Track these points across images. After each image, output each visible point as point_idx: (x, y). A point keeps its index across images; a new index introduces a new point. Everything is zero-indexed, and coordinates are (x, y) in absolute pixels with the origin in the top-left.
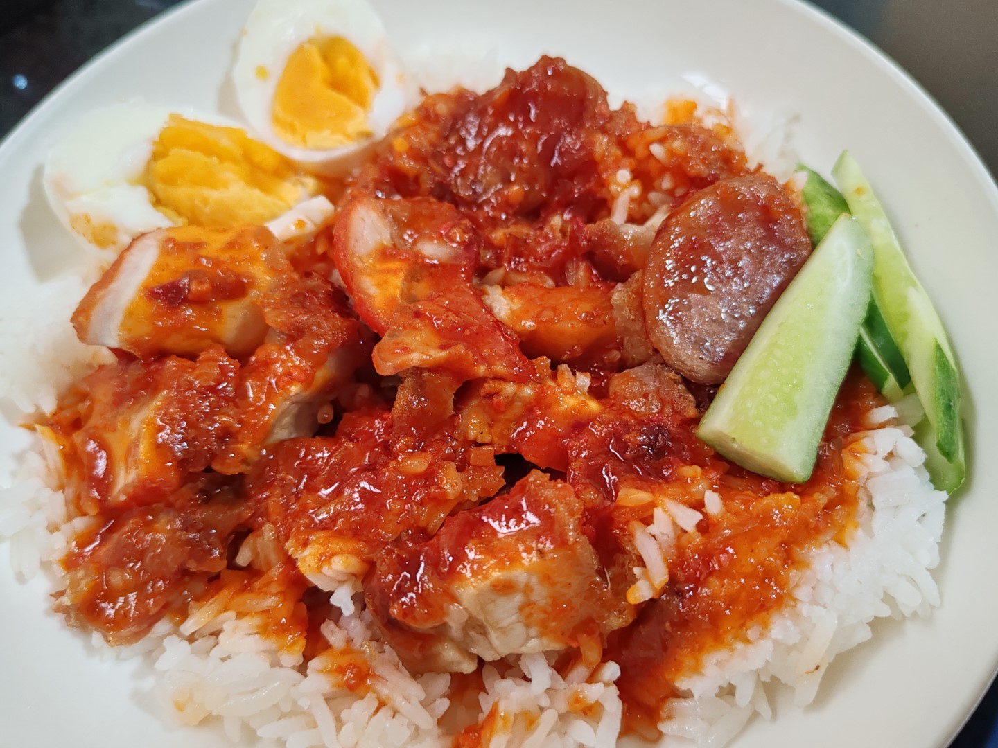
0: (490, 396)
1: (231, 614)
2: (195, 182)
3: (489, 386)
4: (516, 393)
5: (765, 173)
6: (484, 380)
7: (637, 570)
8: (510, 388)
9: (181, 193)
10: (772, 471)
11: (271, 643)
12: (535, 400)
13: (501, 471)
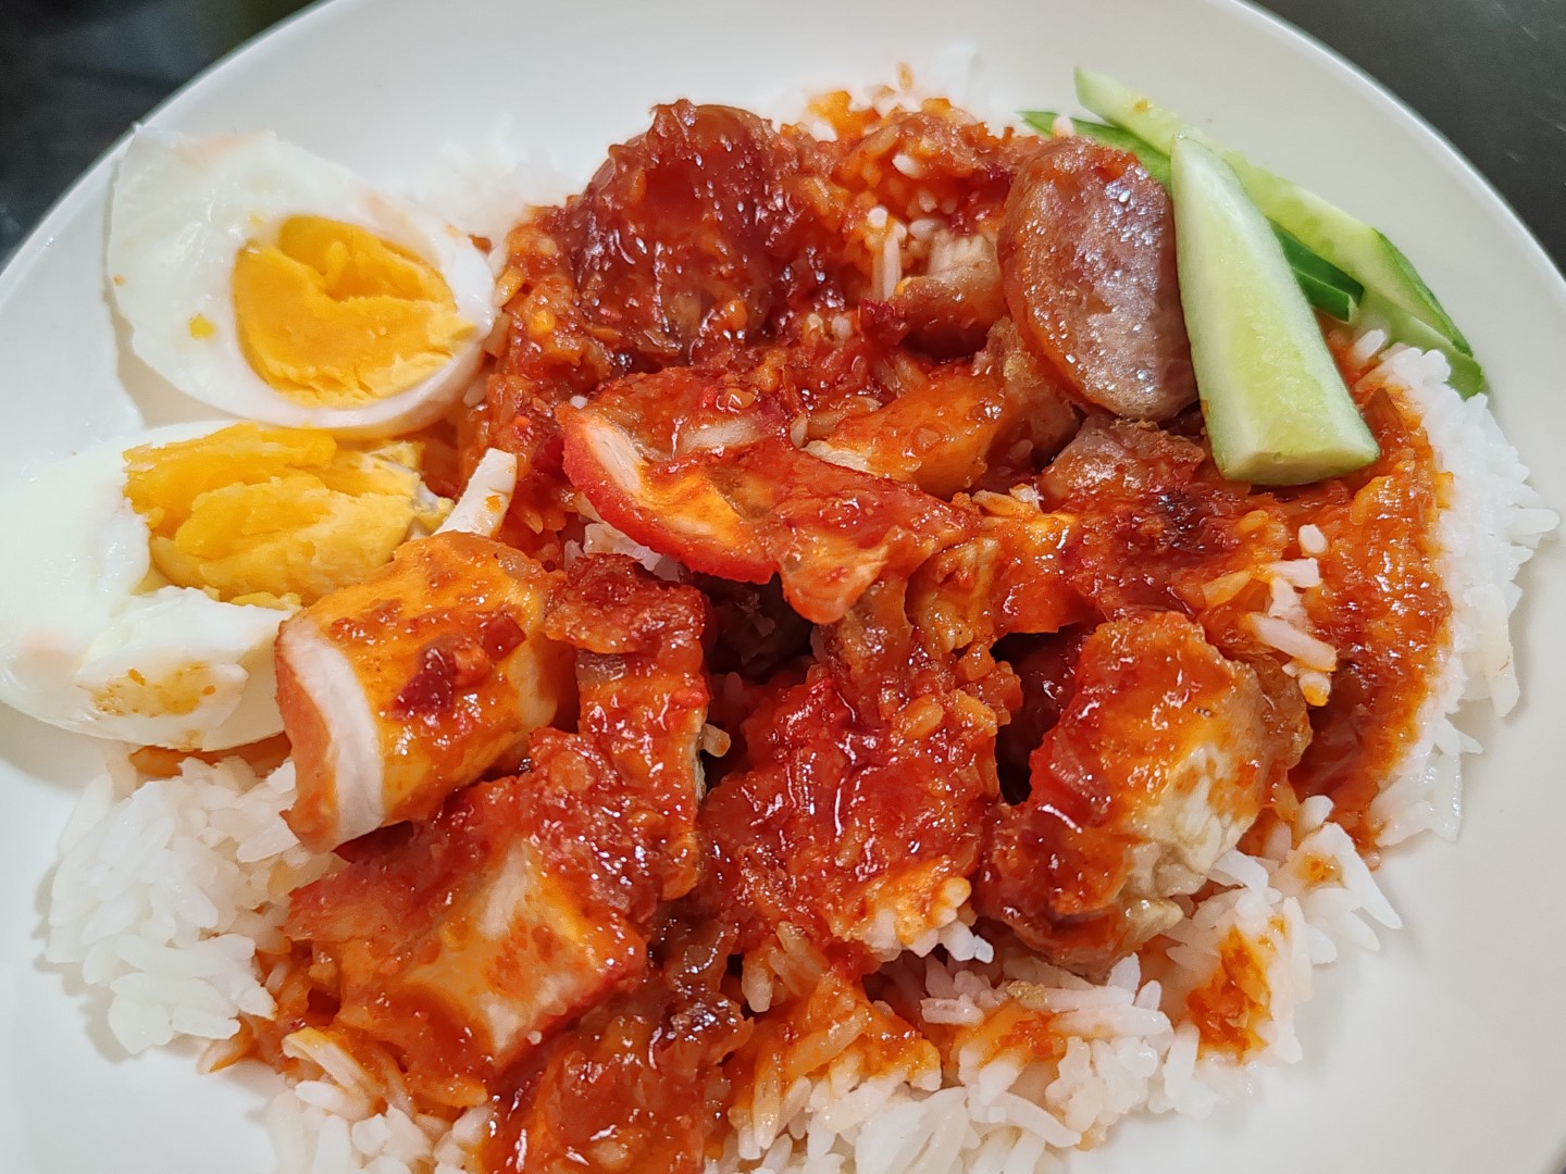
0: (950, 577)
1: (802, 1084)
2: (269, 533)
3: (946, 564)
4: (978, 554)
5: (1019, 137)
6: (935, 558)
7: (1288, 669)
8: (969, 553)
9: (259, 556)
10: (1333, 467)
11: (896, 1076)
12: (1002, 549)
13: (1007, 668)
